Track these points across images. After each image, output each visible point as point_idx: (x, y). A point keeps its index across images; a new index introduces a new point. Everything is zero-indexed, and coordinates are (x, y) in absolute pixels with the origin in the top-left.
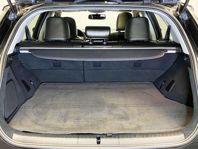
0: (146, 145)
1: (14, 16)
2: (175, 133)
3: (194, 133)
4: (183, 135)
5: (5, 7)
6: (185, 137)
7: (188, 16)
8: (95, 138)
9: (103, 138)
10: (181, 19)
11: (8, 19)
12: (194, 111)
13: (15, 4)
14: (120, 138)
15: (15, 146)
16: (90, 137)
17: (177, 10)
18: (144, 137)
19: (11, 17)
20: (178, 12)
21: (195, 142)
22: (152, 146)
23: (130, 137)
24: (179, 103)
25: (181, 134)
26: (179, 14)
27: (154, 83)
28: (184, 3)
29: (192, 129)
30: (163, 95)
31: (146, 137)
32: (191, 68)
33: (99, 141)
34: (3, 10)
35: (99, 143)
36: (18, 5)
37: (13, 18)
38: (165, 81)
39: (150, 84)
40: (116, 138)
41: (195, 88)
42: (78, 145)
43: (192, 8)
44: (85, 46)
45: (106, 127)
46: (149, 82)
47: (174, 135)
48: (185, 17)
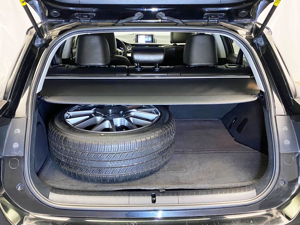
0: (210, 203)
1: (41, 41)
2: (245, 189)
3: (268, 188)
4: (255, 190)
5: (29, 30)
6: (257, 193)
7: (264, 42)
8: (149, 196)
9: (159, 195)
10: (256, 44)
11: (34, 45)
12: (269, 162)
13: (41, 24)
14: (179, 195)
15: (53, 208)
16: (144, 195)
17: (251, 32)
18: (208, 194)
19: (38, 42)
20: (252, 35)
21: (268, 199)
22: (217, 205)
23: (191, 194)
24: (252, 149)
25: (252, 189)
26: (253, 37)
27: (222, 120)
28: (262, 23)
29: (266, 183)
30: (233, 137)
31: (210, 194)
32: (266, 109)
33: (154, 199)
34: (27, 34)
35: (154, 202)
36: (45, 25)
37: (40, 43)
38: (236, 119)
39: (217, 121)
40: (174, 195)
41: (270, 134)
42: (130, 205)
43: (270, 30)
44: (131, 75)
45: (158, 181)
46: (217, 119)
47: (244, 191)
48: (260, 42)
